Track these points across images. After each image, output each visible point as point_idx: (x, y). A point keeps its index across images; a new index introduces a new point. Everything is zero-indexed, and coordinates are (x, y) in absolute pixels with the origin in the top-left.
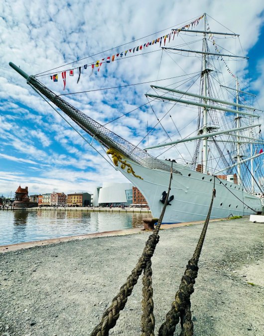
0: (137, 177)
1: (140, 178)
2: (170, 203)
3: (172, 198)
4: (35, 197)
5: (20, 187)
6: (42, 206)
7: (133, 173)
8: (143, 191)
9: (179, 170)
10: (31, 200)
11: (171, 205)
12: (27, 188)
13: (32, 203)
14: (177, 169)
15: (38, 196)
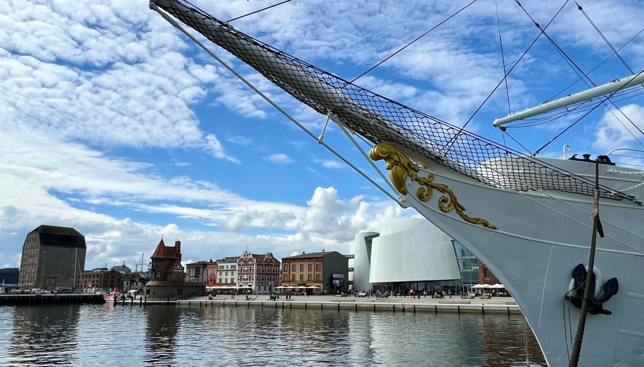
0: (476, 221)
1: (486, 225)
2: (606, 306)
3: (612, 287)
4: (199, 267)
5: (162, 242)
6: (215, 293)
7: (460, 209)
8: (498, 266)
9: (627, 190)
10: (190, 278)
11: (609, 313)
12: (178, 244)
13: (190, 285)
14: (617, 187)
15: (204, 265)
